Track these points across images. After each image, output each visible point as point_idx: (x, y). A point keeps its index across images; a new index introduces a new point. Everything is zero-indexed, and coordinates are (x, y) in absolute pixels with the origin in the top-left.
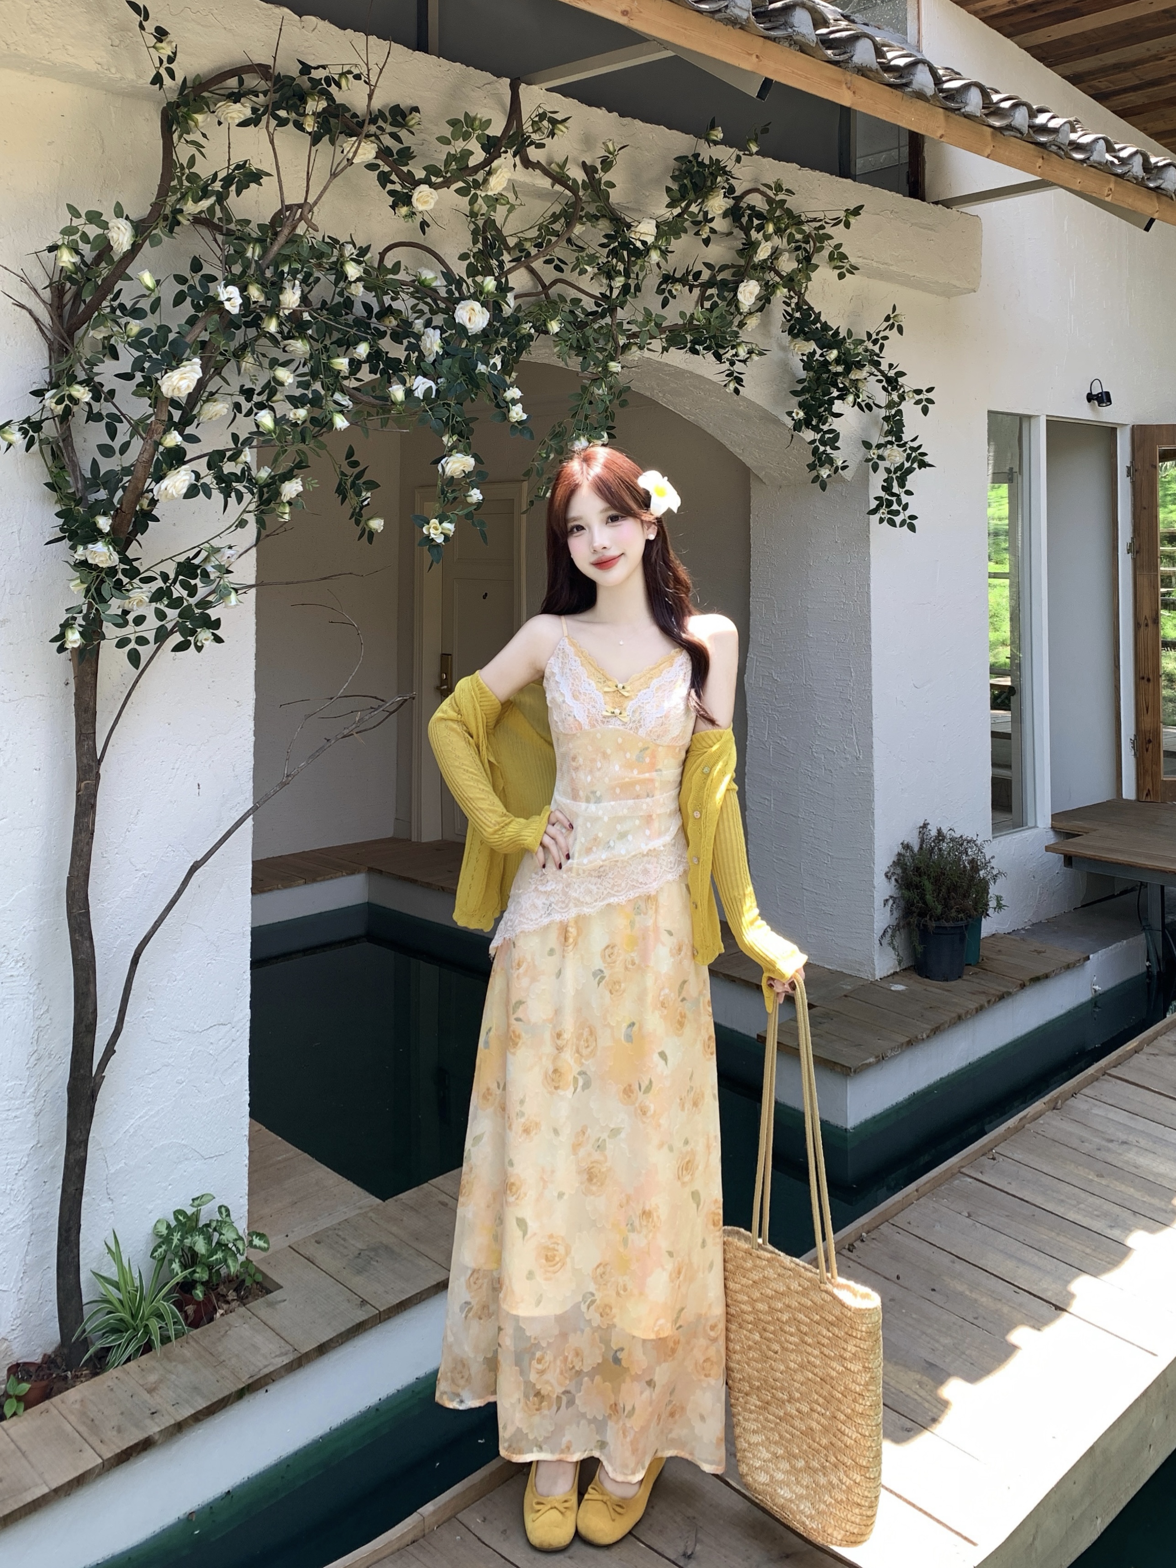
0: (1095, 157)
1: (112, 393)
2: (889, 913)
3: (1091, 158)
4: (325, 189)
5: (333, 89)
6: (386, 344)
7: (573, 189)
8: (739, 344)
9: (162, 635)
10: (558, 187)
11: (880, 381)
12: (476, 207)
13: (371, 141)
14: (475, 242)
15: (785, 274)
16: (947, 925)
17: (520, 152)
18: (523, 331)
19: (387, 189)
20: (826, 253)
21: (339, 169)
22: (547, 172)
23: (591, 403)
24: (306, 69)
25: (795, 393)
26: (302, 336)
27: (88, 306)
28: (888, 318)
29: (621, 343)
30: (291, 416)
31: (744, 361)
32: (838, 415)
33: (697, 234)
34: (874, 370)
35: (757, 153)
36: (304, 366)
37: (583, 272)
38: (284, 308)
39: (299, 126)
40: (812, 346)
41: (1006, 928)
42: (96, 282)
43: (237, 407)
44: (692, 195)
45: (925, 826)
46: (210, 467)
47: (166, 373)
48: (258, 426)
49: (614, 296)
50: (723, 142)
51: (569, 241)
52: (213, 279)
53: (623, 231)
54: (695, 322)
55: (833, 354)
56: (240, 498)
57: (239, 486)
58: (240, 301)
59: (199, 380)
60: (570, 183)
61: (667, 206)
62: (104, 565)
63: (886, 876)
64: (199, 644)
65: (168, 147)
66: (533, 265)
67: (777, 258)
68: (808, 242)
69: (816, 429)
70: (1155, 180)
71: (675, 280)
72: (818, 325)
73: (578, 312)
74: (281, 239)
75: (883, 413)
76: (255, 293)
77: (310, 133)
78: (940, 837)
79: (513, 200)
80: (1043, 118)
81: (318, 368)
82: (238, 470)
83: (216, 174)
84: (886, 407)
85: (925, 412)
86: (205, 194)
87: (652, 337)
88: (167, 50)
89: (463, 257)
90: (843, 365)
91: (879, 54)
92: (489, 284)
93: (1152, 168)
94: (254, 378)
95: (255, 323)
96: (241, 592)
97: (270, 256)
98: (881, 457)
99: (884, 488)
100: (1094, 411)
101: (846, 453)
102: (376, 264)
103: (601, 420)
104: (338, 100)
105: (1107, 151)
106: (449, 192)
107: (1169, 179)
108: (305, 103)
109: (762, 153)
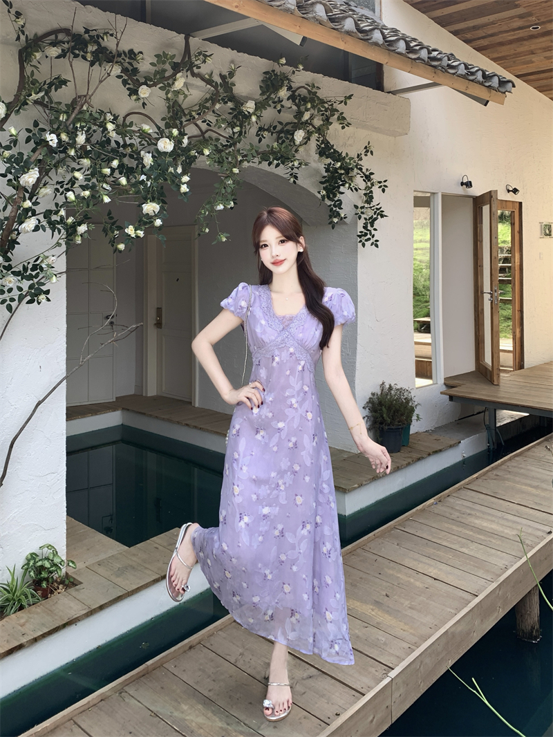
0: (460, 72)
3: (458, 72)
4: (97, 88)
5: (100, 40)
6: (126, 160)
7: (216, 87)
8: (295, 160)
9: (21, 298)
10: (208, 86)
11: (362, 177)
12: (169, 95)
13: (119, 65)
14: (169, 112)
15: (317, 127)
16: (393, 427)
17: (190, 69)
18: (192, 154)
19: (127, 87)
20: (336, 117)
21: (103, 78)
22: (203, 79)
23: (225, 188)
24: (87, 31)
25: (321, 183)
26: (87, 157)
28: (366, 148)
29: (239, 160)
30: (82, 194)
31: (298, 168)
32: (343, 193)
33: (275, 107)
34: (359, 172)
35: (303, 69)
36: (87, 171)
37: (220, 127)
38: (78, 144)
39: (84, 58)
40: (329, 161)
41: (422, 429)
43: (57, 190)
44: (272, 90)
45: (383, 383)
46: (45, 217)
47: (22, 175)
48: (66, 198)
49: (235, 137)
50: (286, 64)
51: (213, 112)
52: (44, 130)
53: (239, 106)
54: (274, 150)
55: (339, 164)
56: (59, 232)
57: (59, 226)
58: (56, 141)
59: (38, 179)
60: (214, 84)
61: (260, 95)
63: (364, 408)
64: (40, 301)
65: (22, 69)
66: (197, 122)
67: (313, 119)
68: (326, 112)
69: (332, 200)
70: (488, 82)
71: (265, 130)
72: (332, 150)
73: (219, 145)
74: (76, 111)
75: (364, 192)
76: (64, 137)
77: (89, 61)
78: (390, 388)
79: (186, 92)
80: (435, 54)
81: (95, 172)
82: (58, 219)
83: (45, 81)
84: (365, 189)
85: (383, 191)
86: (40, 90)
87: (253, 157)
88: (21, 22)
89: (163, 119)
90: (344, 170)
91: (357, 25)
92: (175, 132)
93: (486, 77)
94: (64, 177)
95: (65, 151)
96: (58, 276)
97: (71, 119)
98: (362, 213)
99: (364, 227)
100: (464, 190)
101: (346, 210)
102: (122, 123)
103: (229, 196)
104: (103, 45)
105: (465, 69)
106: (156, 89)
107: (495, 82)
108: (87, 47)
109: (305, 69)
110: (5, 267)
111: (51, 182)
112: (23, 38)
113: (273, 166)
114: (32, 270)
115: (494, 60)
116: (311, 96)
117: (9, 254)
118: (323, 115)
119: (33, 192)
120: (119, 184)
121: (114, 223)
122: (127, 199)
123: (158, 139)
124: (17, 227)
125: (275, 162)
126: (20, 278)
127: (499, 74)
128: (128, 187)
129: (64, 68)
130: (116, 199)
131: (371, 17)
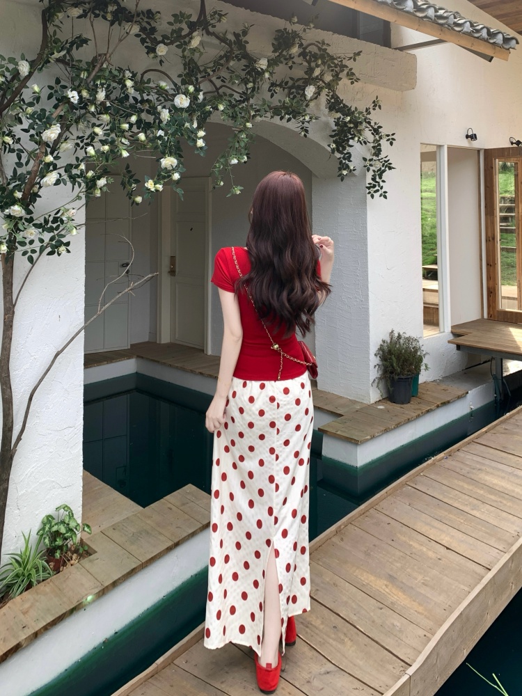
0: (465, 30)
1: (19, 139)
2: (376, 372)
4: (116, 47)
6: (146, 117)
7: (230, 44)
8: (306, 115)
9: (42, 249)
10: (223, 44)
11: (371, 130)
12: (185, 53)
13: (138, 24)
14: (185, 69)
15: (327, 82)
16: (402, 377)
17: (206, 28)
18: (207, 110)
19: (145, 45)
20: (345, 72)
21: (123, 38)
22: (218, 37)
23: (238, 142)
25: (332, 136)
26: (106, 113)
27: (8, 101)
28: (374, 102)
29: (252, 114)
30: (102, 149)
31: (308, 122)
32: (352, 146)
33: (286, 64)
34: (368, 125)
35: (314, 27)
36: (107, 126)
37: (234, 83)
38: (98, 101)
39: (104, 18)
40: (339, 115)
41: (431, 379)
42: (13, 89)
43: (77, 145)
44: (284, 47)
45: (392, 332)
46: (66, 171)
47: (45, 130)
48: (86, 153)
49: (249, 93)
50: (297, 23)
51: (228, 68)
52: (65, 87)
53: (253, 63)
54: (286, 105)
55: (348, 119)
56: (80, 186)
57: (79, 180)
58: (77, 98)
59: (60, 134)
60: (228, 42)
61: (273, 52)
62: (18, 216)
63: (375, 355)
64: (60, 253)
65: (45, 28)
66: (212, 79)
67: (323, 75)
68: (336, 68)
69: (341, 153)
70: (493, 39)
71: (277, 85)
72: (342, 105)
73: (233, 101)
74: (97, 69)
75: (372, 145)
76: (85, 94)
77: (109, 21)
78: (399, 337)
79: (202, 50)
80: (441, 12)
81: (114, 128)
82: (79, 173)
83: (67, 40)
84: (373, 142)
85: (391, 144)
86: (62, 49)
87: (266, 111)
89: (180, 76)
90: (353, 123)
92: (191, 88)
93: (492, 35)
94: (84, 132)
95: (85, 107)
96: (78, 228)
97: (92, 76)
98: (371, 165)
99: (372, 179)
100: (469, 143)
101: (355, 163)
102: (139, 79)
103: (243, 150)
104: (122, 6)
105: (471, 27)
106: (173, 47)
107: (499, 39)
108: (107, 7)
109: (316, 27)
110: (26, 220)
111: (71, 137)
113: (285, 121)
114: (53, 222)
115: (497, 17)
116: (322, 52)
117: (31, 207)
119: (54, 147)
120: (138, 139)
121: (131, 177)
122: (145, 154)
123: (174, 96)
124: (38, 181)
125: (287, 116)
126: (41, 230)
127: (503, 32)
128: (147, 142)
129: (85, 28)
130: (134, 154)
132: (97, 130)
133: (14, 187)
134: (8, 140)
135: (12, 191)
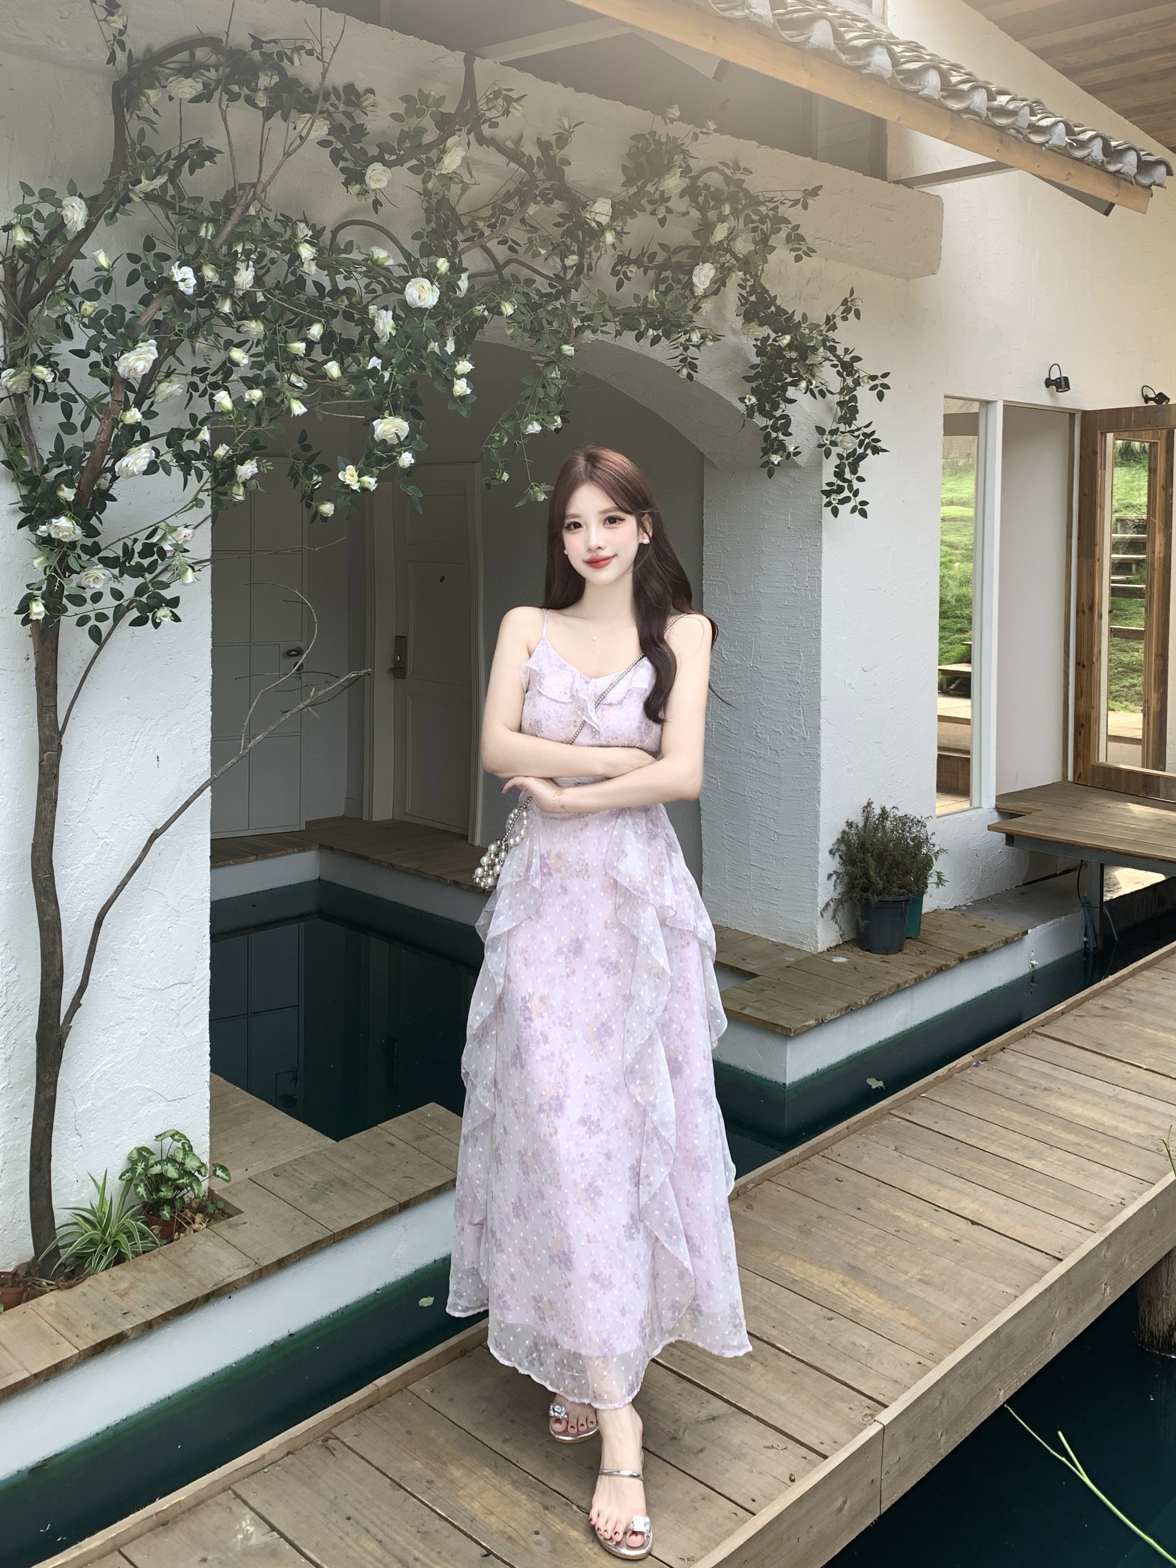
0: (1054, 141)
1: (67, 372)
2: (832, 888)
3: (1051, 142)
4: (278, 169)
5: (286, 63)
6: (338, 325)
7: (529, 166)
8: (693, 330)
9: (119, 613)
10: (513, 165)
11: (834, 362)
12: (430, 185)
13: (325, 118)
14: (428, 221)
15: (741, 257)
16: (887, 898)
17: (476, 128)
18: (476, 313)
19: (340, 166)
20: (783, 234)
21: (292, 148)
22: (501, 150)
23: (544, 387)
24: (257, 43)
25: (747, 379)
26: (256, 318)
27: (41, 286)
28: (844, 301)
29: (575, 327)
30: (247, 397)
31: (698, 347)
32: (793, 401)
33: (653, 213)
34: (829, 355)
35: (716, 131)
36: (256, 346)
37: (536, 254)
38: (239, 289)
39: (251, 102)
40: (765, 331)
41: (947, 904)
42: (50, 261)
43: (193, 386)
44: (648, 174)
45: (869, 804)
46: (169, 445)
47: (122, 354)
49: (568, 277)
50: (679, 119)
51: (523, 221)
52: (165, 257)
53: (579, 210)
54: (650, 306)
55: (786, 339)
56: (199, 477)
57: (198, 464)
58: (193, 281)
59: (155, 361)
60: (525, 160)
61: (624, 185)
62: (67, 540)
63: (831, 852)
64: (158, 621)
65: (120, 123)
66: (489, 245)
67: (733, 240)
68: (764, 223)
69: (769, 416)
70: (1115, 163)
71: (630, 262)
72: (773, 308)
73: (533, 294)
75: (838, 398)
76: (209, 273)
77: (262, 109)
78: (884, 815)
79: (467, 179)
80: (1002, 100)
81: (273, 351)
82: (197, 448)
83: (170, 152)
84: (841, 393)
85: (881, 396)
86: (159, 173)
87: (606, 320)
88: (118, 23)
89: (416, 236)
90: (797, 350)
91: (837, 35)
92: (443, 265)
93: (1111, 152)
94: (207, 358)
95: (210, 303)
96: (196, 568)
97: (224, 235)
98: (834, 443)
99: (836, 474)
100: (1052, 396)
101: (800, 438)
102: (328, 243)
103: (553, 404)
104: (290, 75)
105: (1067, 134)
106: (403, 171)
107: (1129, 163)
108: (257, 78)
109: (721, 130)
110: (85, 548)
111: (180, 369)
112: (121, 56)
113: (646, 342)
114: (143, 554)
115: (1127, 113)
116: (732, 188)
117: (94, 521)
118: (754, 230)
119: (143, 391)
120: (325, 376)
121: (310, 460)
122: (342, 408)
123: (405, 280)
124: (109, 465)
125: (651, 332)
126: (116, 571)
127: (1138, 147)
128: (344, 382)
129: (208, 125)
130: (317, 409)
131: (864, 16)
132: (237, 354)
133: (56, 477)
134: (43, 372)
135: (55, 486)
